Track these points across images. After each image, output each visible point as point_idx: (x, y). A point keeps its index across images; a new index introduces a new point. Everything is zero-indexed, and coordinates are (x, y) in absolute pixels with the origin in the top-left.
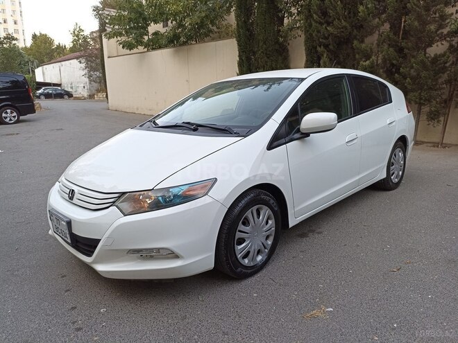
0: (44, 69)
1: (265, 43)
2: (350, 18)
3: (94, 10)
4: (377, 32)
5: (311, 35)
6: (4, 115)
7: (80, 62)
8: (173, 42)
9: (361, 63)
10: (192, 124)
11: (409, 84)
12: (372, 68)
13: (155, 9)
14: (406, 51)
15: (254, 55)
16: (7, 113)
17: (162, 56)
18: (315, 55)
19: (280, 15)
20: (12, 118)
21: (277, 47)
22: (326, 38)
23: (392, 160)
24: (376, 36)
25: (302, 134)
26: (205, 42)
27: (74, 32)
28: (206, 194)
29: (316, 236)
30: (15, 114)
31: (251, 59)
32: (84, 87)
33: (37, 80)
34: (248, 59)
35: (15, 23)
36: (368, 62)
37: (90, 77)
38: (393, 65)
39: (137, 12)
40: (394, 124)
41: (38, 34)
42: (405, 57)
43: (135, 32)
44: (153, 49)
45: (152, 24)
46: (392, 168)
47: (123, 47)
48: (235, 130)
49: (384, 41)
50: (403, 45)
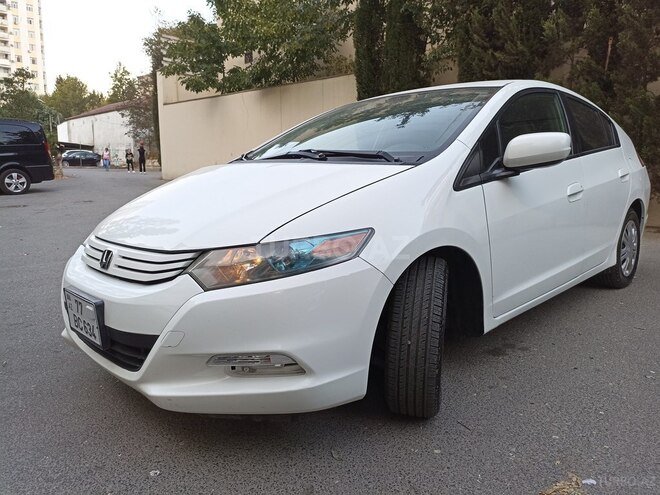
0: (71, 125)
1: (397, 79)
2: (528, 40)
3: (145, 44)
4: (569, 61)
5: (469, 65)
6: (7, 180)
7: (123, 115)
8: (259, 80)
10: (317, 152)
13: (236, 30)
14: (616, 86)
16: (11, 177)
17: (243, 102)
19: (422, 37)
20: (19, 186)
21: (416, 84)
22: (492, 70)
23: (624, 239)
24: (567, 67)
26: (306, 81)
27: (116, 75)
28: (357, 255)
30: (23, 180)
33: (60, 140)
35: (34, 62)
37: (136, 135)
39: (209, 38)
40: (627, 178)
41: (64, 77)
43: (205, 66)
44: (230, 92)
45: (230, 57)
46: (623, 251)
47: (187, 88)
49: (581, 74)
50: (613, 76)
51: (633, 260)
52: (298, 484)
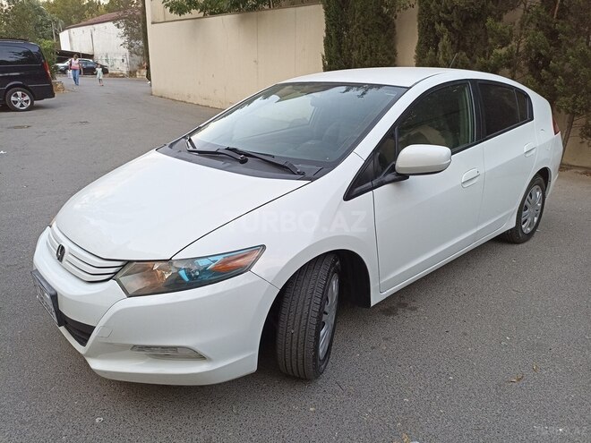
0: (72, 34)
1: (362, 14)
4: (522, 6)
5: (428, 6)
6: (12, 99)
7: (118, 26)
8: (237, 5)
9: (495, 51)
10: (240, 153)
11: (561, 84)
12: (510, 58)
14: (561, 36)
15: (347, 30)
16: (16, 96)
17: (223, 25)
18: (432, 35)
20: (24, 103)
21: (379, 20)
22: (449, 12)
23: (526, 202)
24: (519, 12)
25: (398, 174)
26: (281, 7)
28: (249, 269)
29: (408, 313)
30: (27, 98)
31: (342, 35)
32: (123, 60)
33: (62, 48)
34: (339, 35)
36: (504, 50)
37: (131, 46)
38: (539, 55)
40: (533, 152)
42: (558, 44)
44: (212, 14)
46: (524, 213)
47: (171, 11)
48: (300, 167)
49: (531, 21)
50: (558, 27)
51: (536, 219)
52: (202, 435)
